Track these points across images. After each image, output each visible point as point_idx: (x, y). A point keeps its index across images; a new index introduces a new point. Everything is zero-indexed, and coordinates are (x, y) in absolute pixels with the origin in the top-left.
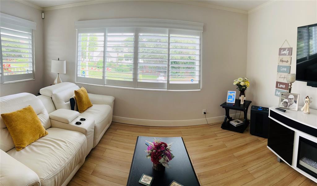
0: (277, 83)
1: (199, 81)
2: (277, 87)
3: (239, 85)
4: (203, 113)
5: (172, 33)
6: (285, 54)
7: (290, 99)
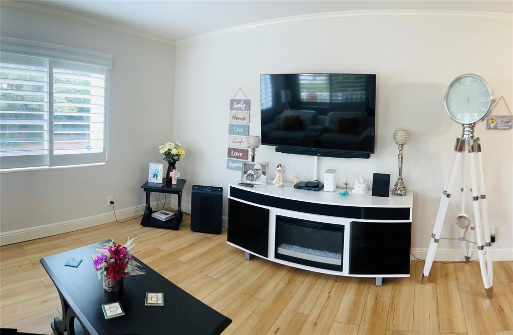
0: (230, 150)
1: (104, 149)
2: (229, 155)
3: (168, 154)
4: (109, 203)
5: (56, 67)
6: (239, 109)
7: (257, 170)
